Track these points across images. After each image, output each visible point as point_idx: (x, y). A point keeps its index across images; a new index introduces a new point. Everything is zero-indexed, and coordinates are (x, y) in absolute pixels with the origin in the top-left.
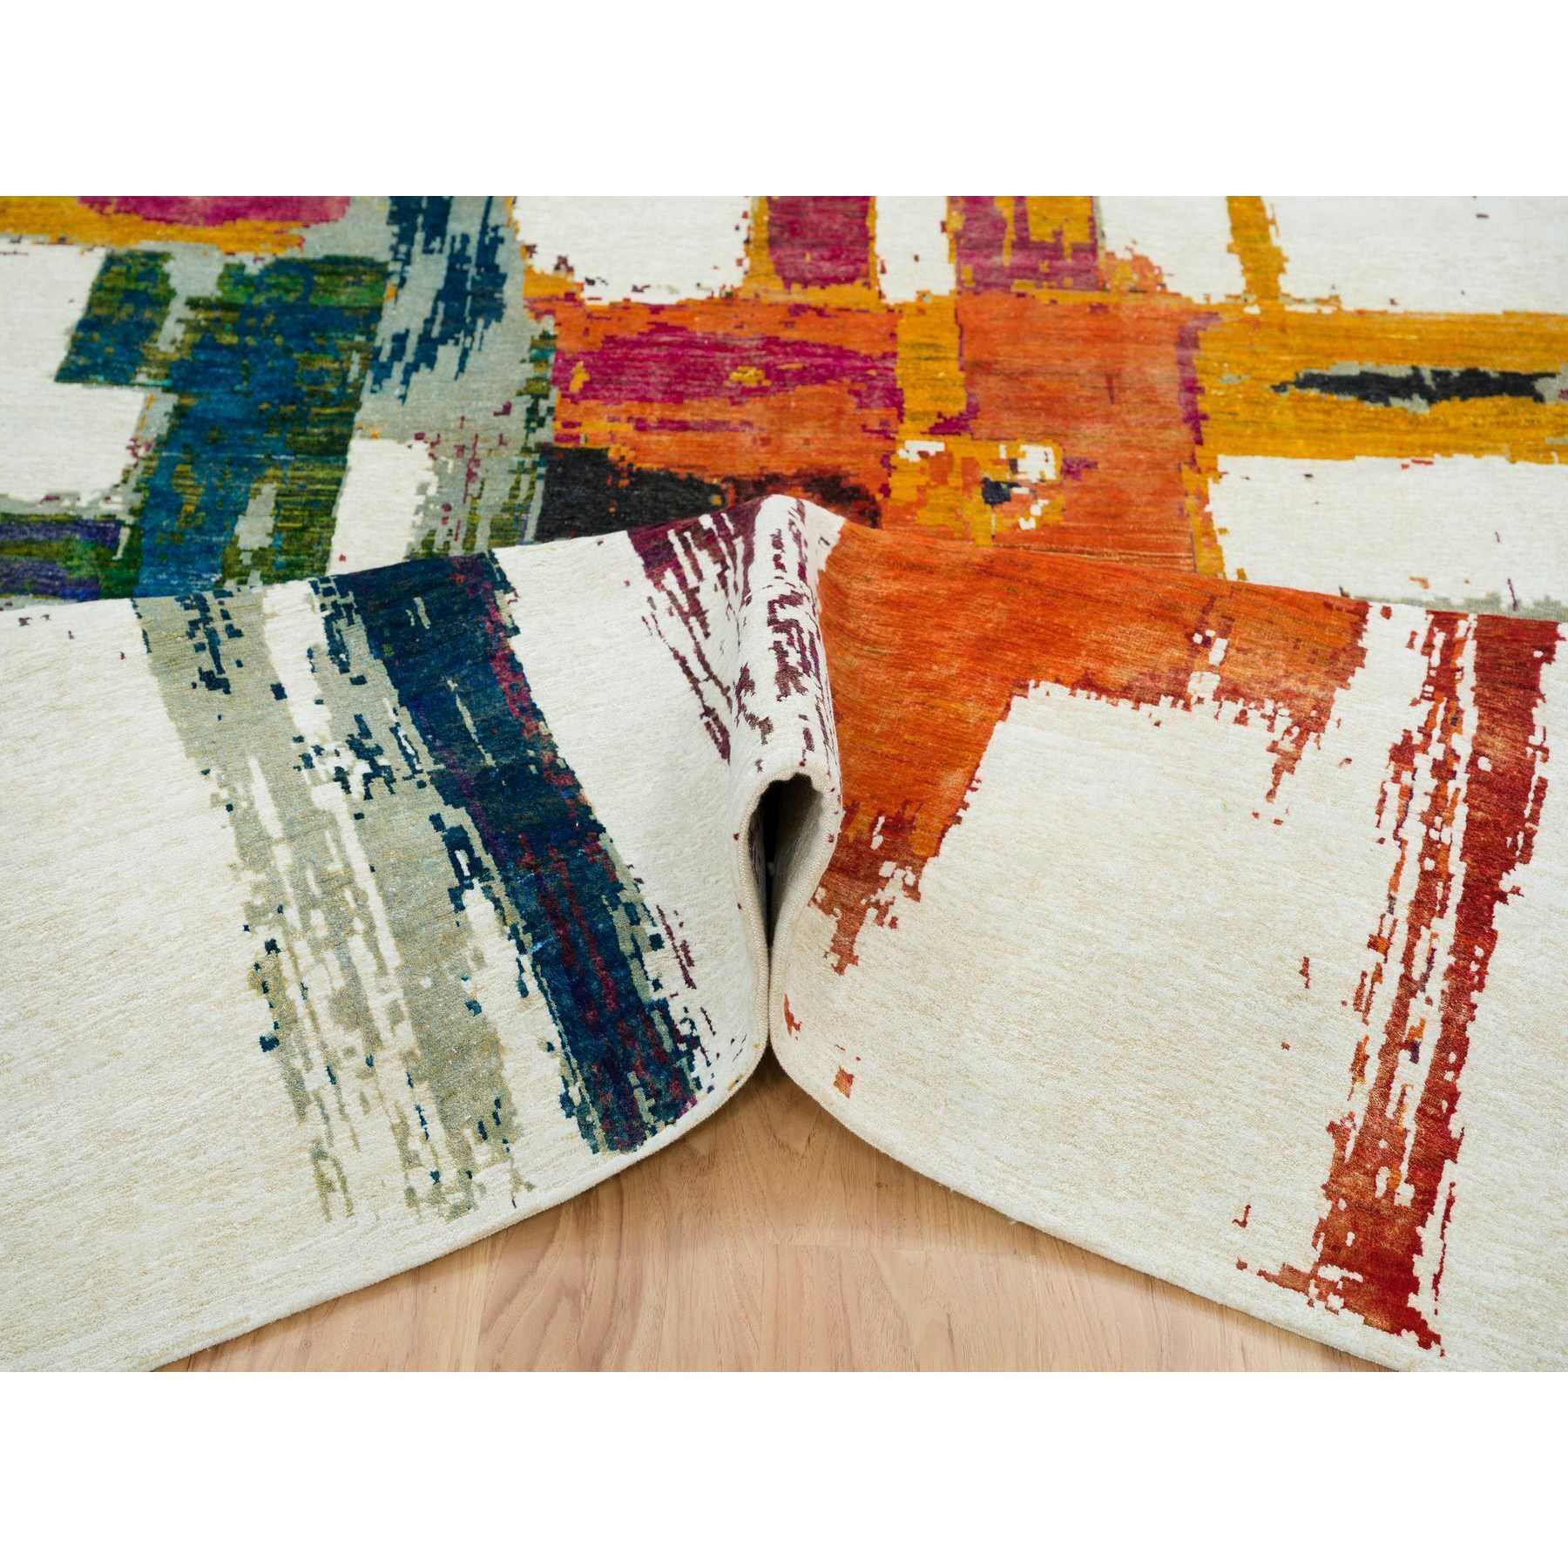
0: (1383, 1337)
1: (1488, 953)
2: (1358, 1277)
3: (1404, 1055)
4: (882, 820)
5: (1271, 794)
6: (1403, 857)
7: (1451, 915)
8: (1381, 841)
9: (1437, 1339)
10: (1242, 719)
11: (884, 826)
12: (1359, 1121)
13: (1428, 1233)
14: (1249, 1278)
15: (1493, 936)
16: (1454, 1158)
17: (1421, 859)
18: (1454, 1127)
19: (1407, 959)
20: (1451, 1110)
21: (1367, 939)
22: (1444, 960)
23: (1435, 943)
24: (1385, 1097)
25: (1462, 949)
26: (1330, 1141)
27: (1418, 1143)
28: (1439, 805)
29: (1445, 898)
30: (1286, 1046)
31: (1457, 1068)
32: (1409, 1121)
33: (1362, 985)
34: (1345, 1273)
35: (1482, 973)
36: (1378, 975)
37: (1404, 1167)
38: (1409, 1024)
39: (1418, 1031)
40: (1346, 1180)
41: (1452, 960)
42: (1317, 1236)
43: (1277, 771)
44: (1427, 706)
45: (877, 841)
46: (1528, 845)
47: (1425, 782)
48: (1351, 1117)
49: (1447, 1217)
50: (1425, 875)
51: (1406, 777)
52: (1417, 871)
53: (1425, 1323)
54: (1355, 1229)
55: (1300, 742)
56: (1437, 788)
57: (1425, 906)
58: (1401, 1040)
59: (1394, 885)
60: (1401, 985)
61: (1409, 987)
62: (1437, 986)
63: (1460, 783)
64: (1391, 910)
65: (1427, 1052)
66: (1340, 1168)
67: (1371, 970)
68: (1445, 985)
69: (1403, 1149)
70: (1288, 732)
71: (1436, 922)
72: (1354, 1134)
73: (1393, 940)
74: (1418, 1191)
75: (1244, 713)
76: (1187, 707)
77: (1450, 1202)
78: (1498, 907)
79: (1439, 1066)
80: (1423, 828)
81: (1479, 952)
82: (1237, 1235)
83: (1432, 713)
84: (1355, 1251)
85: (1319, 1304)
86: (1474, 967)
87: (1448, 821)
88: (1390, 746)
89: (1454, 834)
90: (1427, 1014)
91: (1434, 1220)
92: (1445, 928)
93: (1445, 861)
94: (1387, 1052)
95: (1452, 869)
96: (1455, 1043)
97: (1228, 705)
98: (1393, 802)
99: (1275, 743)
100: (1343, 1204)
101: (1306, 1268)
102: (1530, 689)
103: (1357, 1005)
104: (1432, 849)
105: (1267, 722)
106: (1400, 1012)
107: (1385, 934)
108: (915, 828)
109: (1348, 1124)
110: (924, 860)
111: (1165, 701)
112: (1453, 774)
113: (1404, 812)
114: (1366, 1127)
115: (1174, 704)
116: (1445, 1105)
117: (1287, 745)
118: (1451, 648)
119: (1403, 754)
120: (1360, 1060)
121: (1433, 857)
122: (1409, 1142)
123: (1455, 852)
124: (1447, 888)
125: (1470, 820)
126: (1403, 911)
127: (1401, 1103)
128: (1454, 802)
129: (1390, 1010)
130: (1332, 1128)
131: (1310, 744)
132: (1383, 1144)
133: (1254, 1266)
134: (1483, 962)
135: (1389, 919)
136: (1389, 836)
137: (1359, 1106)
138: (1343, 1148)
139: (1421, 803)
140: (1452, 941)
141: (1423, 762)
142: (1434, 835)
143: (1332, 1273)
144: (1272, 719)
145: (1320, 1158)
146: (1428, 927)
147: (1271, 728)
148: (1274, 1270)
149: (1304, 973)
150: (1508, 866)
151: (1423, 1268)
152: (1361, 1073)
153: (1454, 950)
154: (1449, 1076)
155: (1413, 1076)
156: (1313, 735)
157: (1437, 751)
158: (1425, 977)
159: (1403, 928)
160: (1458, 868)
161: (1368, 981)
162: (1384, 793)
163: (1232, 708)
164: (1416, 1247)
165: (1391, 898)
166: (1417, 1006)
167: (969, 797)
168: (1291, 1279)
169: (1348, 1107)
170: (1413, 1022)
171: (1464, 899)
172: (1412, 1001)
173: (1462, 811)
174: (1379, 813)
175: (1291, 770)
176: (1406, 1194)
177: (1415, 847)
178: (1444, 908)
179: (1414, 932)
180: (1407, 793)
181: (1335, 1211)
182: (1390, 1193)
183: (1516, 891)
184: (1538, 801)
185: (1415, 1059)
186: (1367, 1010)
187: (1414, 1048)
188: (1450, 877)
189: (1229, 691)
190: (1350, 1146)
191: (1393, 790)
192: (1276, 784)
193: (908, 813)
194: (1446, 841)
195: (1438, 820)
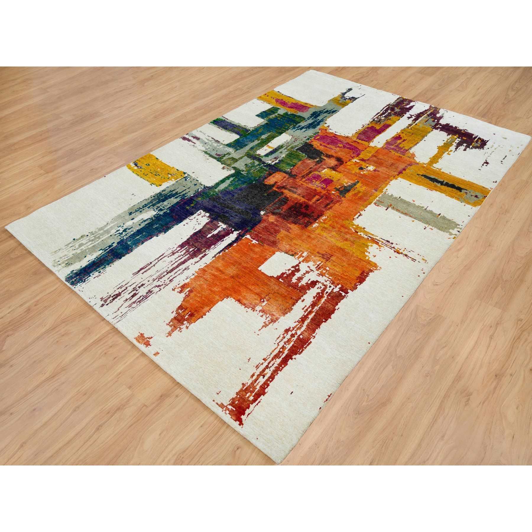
0: (232, 421)
1: (284, 367)
2: (234, 409)
3: (262, 377)
4: (190, 313)
5: (260, 330)
6: (277, 347)
7: (281, 359)
8: (275, 344)
9: (243, 424)
10: (262, 316)
11: (189, 314)
12: (248, 384)
13: (252, 406)
14: (214, 403)
15: (287, 364)
16: (264, 395)
17: (280, 349)
18: (266, 390)
19: (269, 363)
20: (267, 387)
21: (263, 358)
22: (276, 365)
23: (275, 362)
24: (255, 382)
25: (280, 365)
26: (241, 386)
27: (258, 391)
28: (289, 341)
29: (281, 356)
30: (240, 369)
31: (271, 381)
32: (258, 387)
33: (259, 365)
34: (232, 408)
35: (282, 369)
36: (262, 364)
37: (253, 394)
38: (265, 373)
39: (266, 374)
40: (241, 393)
41: (277, 366)
42: (231, 400)
43: (263, 326)
44: (297, 323)
45: (187, 317)
46: (302, 352)
47: (288, 336)
48: (247, 383)
49: (257, 404)
50: (279, 352)
51: (285, 335)
52: (279, 350)
53: (242, 421)
54: (239, 401)
55: (270, 323)
56: (290, 338)
57: (277, 356)
58: (262, 374)
59: (273, 351)
60: (266, 367)
61: (267, 367)
62: (273, 368)
63: (295, 339)
64: (270, 355)
65: (266, 378)
66: (241, 390)
67: (261, 363)
68: (274, 369)
69: (255, 391)
70: (269, 321)
71: (277, 359)
72: (247, 386)
73: (268, 360)
74: (254, 398)
75: (263, 315)
76: (254, 311)
77: (259, 402)
78: (290, 360)
79: (267, 380)
80: (284, 344)
81: (283, 366)
82: (216, 395)
83: (297, 325)
84: (236, 405)
85: (224, 412)
86: (281, 368)
87: (289, 344)
88: (285, 329)
89: (288, 347)
90: (268, 372)
91: (254, 404)
92: (278, 361)
93: (284, 350)
94: (259, 376)
95: (285, 352)
96: (272, 377)
97: (261, 313)
98: (281, 338)
99: (265, 322)
100: (238, 396)
101: (225, 405)
102: (318, 326)
103: (256, 367)
104: (283, 348)
105: (266, 318)
106: (264, 370)
107: (267, 359)
108: (194, 316)
109: (246, 384)
110: (192, 323)
111: (250, 309)
112: (294, 337)
113: (282, 340)
114: (249, 385)
115: (252, 310)
116: (266, 386)
117: (267, 323)
118: (310, 312)
119: (287, 331)
120: (253, 375)
121: (282, 349)
122: (256, 390)
123: (287, 349)
124: (282, 355)
125: (293, 345)
126: (272, 356)
127: (258, 384)
128: (292, 341)
129: (262, 369)
130: (243, 384)
131: (271, 324)
132: (251, 389)
133: (216, 402)
134: (283, 368)
135: (269, 356)
136: (277, 343)
137: (250, 382)
138: (243, 387)
139: (285, 340)
140: (279, 363)
141: (290, 333)
142: (285, 345)
143: (230, 407)
144: (267, 318)
145: (239, 387)
146: (275, 360)
147: (266, 319)
148: (219, 403)
149: (249, 360)
150: (296, 354)
151: (247, 411)
152: (252, 377)
153: (278, 364)
154: (269, 382)
155: (262, 380)
156: (273, 323)
157: (294, 332)
158: (271, 367)
159: (271, 359)
160: (286, 352)
161: (260, 364)
162: (280, 336)
163: (261, 314)
164: (248, 408)
165: (271, 353)
166: (267, 371)
167: (207, 313)
168: (222, 406)
169: (247, 381)
170: (265, 372)
171: (285, 357)
172: (267, 369)
173: (292, 343)
174: (277, 339)
175: (266, 327)
176: (251, 398)
177: (281, 346)
178: (280, 357)
179: (272, 360)
180: (284, 337)
181: (236, 397)
182: (249, 397)
183: (295, 359)
184: (308, 345)
185: (263, 378)
186: (258, 368)
187: (264, 376)
188: (284, 353)
189: (262, 311)
190: (245, 388)
191: (282, 336)
192: (261, 329)
193: (195, 313)
194: (286, 347)
195: (287, 343)
